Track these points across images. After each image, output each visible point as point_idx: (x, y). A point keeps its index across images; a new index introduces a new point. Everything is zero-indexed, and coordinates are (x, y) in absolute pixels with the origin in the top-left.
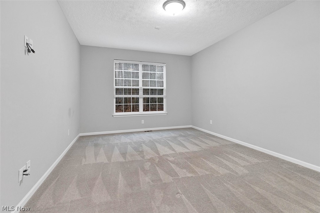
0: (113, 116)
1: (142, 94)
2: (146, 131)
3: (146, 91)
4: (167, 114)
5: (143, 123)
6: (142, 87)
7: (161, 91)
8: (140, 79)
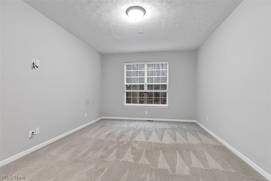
0: (123, 106)
1: (147, 89)
2: (148, 121)
3: (150, 87)
4: (169, 107)
5: (147, 114)
6: (147, 83)
7: (164, 87)
8: (146, 77)
